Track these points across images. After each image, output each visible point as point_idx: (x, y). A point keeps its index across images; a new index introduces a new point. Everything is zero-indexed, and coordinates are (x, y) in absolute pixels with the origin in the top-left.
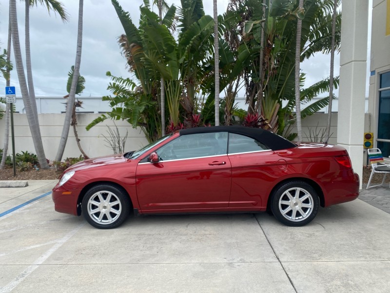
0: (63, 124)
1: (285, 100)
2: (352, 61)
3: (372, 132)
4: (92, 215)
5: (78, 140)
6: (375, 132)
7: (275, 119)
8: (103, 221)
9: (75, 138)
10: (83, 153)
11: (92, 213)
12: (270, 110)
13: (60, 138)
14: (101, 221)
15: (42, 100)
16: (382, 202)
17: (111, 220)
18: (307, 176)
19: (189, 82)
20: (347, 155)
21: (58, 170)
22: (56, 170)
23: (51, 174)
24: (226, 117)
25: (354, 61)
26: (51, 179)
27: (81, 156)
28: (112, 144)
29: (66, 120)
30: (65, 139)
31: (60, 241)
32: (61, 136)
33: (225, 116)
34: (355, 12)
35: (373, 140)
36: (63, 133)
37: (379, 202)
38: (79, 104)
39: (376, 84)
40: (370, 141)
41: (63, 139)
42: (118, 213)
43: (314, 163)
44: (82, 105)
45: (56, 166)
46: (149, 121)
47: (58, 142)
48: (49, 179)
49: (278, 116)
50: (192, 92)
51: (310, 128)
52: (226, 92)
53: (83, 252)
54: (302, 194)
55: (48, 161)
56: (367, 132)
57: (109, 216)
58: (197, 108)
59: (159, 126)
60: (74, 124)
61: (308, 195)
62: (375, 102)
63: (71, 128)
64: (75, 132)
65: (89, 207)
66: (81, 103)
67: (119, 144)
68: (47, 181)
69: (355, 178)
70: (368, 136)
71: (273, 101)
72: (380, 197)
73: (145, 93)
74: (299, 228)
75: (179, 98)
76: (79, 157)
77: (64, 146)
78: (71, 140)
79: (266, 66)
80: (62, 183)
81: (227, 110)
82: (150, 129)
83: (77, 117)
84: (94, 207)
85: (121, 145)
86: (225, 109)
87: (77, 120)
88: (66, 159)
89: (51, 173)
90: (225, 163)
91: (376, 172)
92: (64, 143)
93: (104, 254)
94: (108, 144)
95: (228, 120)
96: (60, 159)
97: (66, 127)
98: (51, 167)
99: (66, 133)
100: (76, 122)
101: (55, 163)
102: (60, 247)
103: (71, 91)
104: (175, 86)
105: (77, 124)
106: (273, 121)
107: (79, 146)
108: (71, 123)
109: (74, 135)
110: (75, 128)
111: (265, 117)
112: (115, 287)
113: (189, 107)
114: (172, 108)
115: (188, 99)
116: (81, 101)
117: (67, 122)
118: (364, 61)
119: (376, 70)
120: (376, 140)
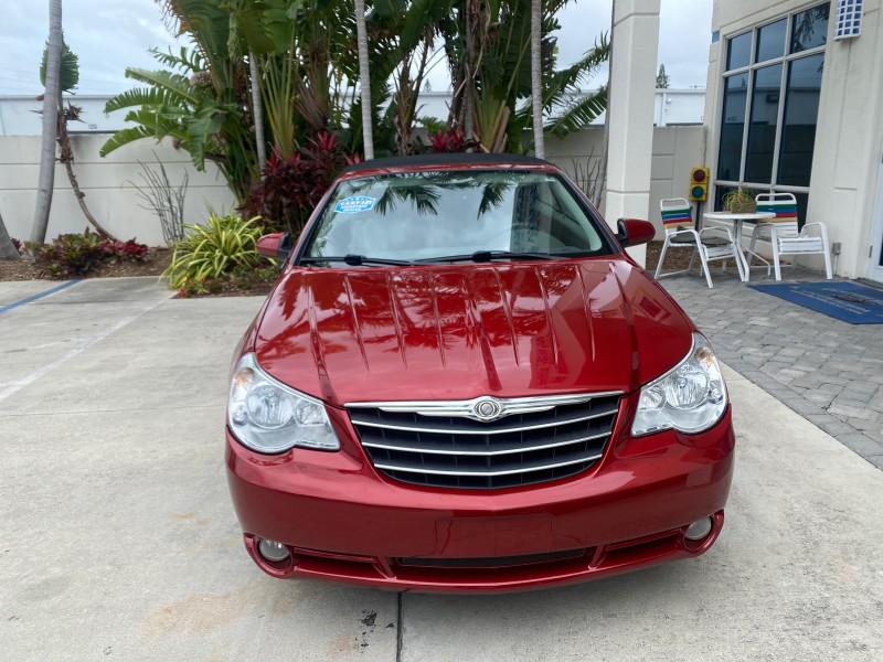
0: (39, 161)
1: (521, 98)
2: (631, 15)
3: (707, 166)
5: (81, 195)
6: (711, 166)
7: (502, 142)
9: (73, 190)
10: (94, 223)
12: (492, 122)
13: (37, 191)
19: (313, 59)
21: (37, 261)
22: (34, 261)
23: (23, 270)
24: (400, 139)
25: (635, 14)
26: (23, 279)
27: (87, 230)
28: (155, 202)
29: (44, 150)
30: (48, 194)
31: (18, 383)
32: (37, 186)
33: (396, 137)
35: (708, 184)
36: (41, 181)
38: (73, 114)
39: (719, 62)
40: (704, 187)
41: (43, 194)
44: (81, 116)
45: (31, 253)
46: (232, 151)
47: (33, 200)
48: (17, 279)
49: (506, 135)
50: (323, 81)
51: (575, 160)
52: (398, 82)
53: (60, 397)
55: (17, 244)
56: (698, 166)
58: (339, 118)
59: (253, 163)
60: (66, 158)
62: (716, 101)
63: (60, 168)
64: (72, 177)
66: (78, 110)
67: (169, 201)
68: (14, 283)
70: (699, 176)
71: (497, 102)
73: (218, 85)
75: (290, 97)
76: (83, 233)
77: (47, 209)
78: (63, 196)
79: (476, 22)
81: (399, 123)
82: (234, 167)
83: (71, 144)
85: (175, 204)
86: (396, 120)
87: (72, 149)
88: (56, 237)
89: (21, 267)
91: (672, 245)
92: (46, 202)
93: (98, 398)
94: (147, 204)
95: (403, 145)
96: (42, 237)
97: (47, 165)
98: (23, 256)
99: (46, 180)
100: (70, 154)
101: (28, 245)
102: (18, 392)
103: (48, 81)
104: (280, 67)
105: (72, 159)
106: (497, 146)
107: (84, 207)
108: (58, 155)
109: (68, 183)
110: (69, 168)
111: (480, 137)
112: (101, 441)
113: (317, 116)
114: (277, 118)
115: (313, 97)
116: (77, 107)
117: (48, 155)
118: (654, 14)
119: (721, 30)
120: (714, 184)
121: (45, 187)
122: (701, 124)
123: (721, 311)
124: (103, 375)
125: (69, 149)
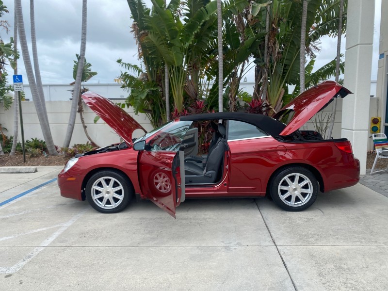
0: (70, 111)
1: (291, 85)
2: (358, 45)
3: (379, 116)
4: (96, 200)
5: (85, 127)
6: (382, 116)
7: (280, 104)
8: (106, 205)
9: (82, 125)
10: (90, 139)
11: (95, 198)
12: (275, 95)
13: (68, 125)
14: (104, 206)
15: (51, 87)
16: (385, 188)
17: (114, 205)
19: (193, 68)
21: (66, 156)
22: (64, 156)
24: (231, 103)
27: (88, 142)
29: (72, 107)
30: (72, 126)
31: (65, 225)
32: (68, 122)
33: (229, 102)
35: (380, 125)
36: (70, 120)
37: (381, 188)
38: (85, 90)
39: (384, 68)
40: (377, 126)
41: (70, 126)
42: (121, 198)
43: (315, 149)
45: (63, 153)
46: (154, 108)
47: (65, 129)
48: (57, 165)
49: (283, 101)
50: (197, 77)
53: (87, 235)
54: (301, 180)
55: (57, 148)
56: (375, 116)
57: (112, 201)
58: (202, 94)
59: (163, 113)
60: (80, 111)
61: (307, 181)
62: (383, 86)
63: (78, 115)
64: (82, 119)
65: (93, 192)
68: (56, 166)
69: (356, 163)
70: (375, 121)
72: (383, 182)
73: (150, 79)
74: (298, 212)
75: (183, 84)
76: (86, 144)
77: (71, 133)
78: (78, 126)
79: (271, 50)
80: (66, 170)
81: (231, 96)
82: (155, 116)
83: (83, 105)
84: (97, 192)
86: (230, 95)
88: (73, 145)
89: (59, 159)
91: (380, 157)
92: (71, 130)
93: (106, 237)
95: (232, 106)
96: (68, 146)
97: (73, 113)
98: (59, 154)
99: (72, 120)
100: (82, 108)
101: (62, 149)
102: (65, 231)
103: (77, 78)
104: (179, 72)
105: (83, 111)
106: (277, 107)
107: (86, 133)
108: (77, 110)
109: (80, 121)
110: (81, 115)
111: (269, 102)
112: (115, 268)
113: (193, 93)
114: (176, 94)
115: (192, 85)
116: (87, 88)
117: (73, 109)
118: (370, 44)
119: (385, 53)
120: (384, 125)
121: (72, 123)
124: (106, 222)
125: (82, 107)
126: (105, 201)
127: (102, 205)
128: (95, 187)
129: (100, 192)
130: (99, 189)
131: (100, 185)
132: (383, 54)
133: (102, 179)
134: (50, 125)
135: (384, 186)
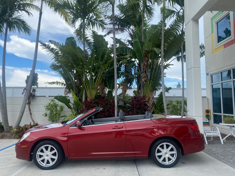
0: (22, 104)
2: (192, 68)
3: (210, 109)
4: (40, 162)
5: (31, 114)
6: (211, 108)
9: (29, 112)
13: (19, 112)
14: (46, 165)
15: (14, 89)
16: (215, 153)
17: (52, 163)
18: (173, 136)
20: (196, 123)
30: (22, 113)
34: (192, 41)
35: (210, 114)
36: (21, 109)
37: (213, 153)
39: (209, 81)
40: (209, 114)
41: (21, 113)
42: (56, 158)
49: (153, 99)
56: (207, 109)
57: (50, 161)
60: (29, 103)
62: (210, 91)
63: (27, 106)
69: (202, 137)
70: (208, 111)
72: (214, 149)
77: (21, 117)
78: (26, 113)
80: (22, 140)
84: (41, 156)
87: (31, 101)
88: (23, 125)
90: (122, 127)
92: (21, 115)
97: (24, 105)
99: (23, 109)
105: (31, 103)
107: (31, 117)
108: (27, 103)
109: (28, 110)
110: (29, 106)
117: (25, 102)
118: (199, 68)
119: (209, 73)
120: (213, 114)
121: (22, 111)
122: (206, 97)
123: (222, 151)
126: (46, 161)
127: (44, 165)
128: (39, 153)
129: (43, 156)
130: (41, 154)
131: (42, 151)
132: (208, 73)
133: (43, 147)
134: (8, 112)
135: (215, 152)
